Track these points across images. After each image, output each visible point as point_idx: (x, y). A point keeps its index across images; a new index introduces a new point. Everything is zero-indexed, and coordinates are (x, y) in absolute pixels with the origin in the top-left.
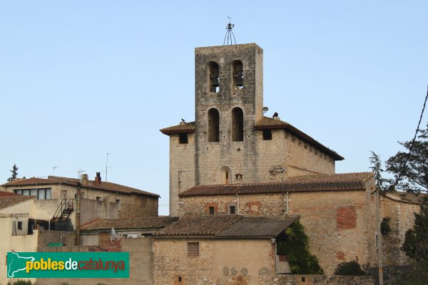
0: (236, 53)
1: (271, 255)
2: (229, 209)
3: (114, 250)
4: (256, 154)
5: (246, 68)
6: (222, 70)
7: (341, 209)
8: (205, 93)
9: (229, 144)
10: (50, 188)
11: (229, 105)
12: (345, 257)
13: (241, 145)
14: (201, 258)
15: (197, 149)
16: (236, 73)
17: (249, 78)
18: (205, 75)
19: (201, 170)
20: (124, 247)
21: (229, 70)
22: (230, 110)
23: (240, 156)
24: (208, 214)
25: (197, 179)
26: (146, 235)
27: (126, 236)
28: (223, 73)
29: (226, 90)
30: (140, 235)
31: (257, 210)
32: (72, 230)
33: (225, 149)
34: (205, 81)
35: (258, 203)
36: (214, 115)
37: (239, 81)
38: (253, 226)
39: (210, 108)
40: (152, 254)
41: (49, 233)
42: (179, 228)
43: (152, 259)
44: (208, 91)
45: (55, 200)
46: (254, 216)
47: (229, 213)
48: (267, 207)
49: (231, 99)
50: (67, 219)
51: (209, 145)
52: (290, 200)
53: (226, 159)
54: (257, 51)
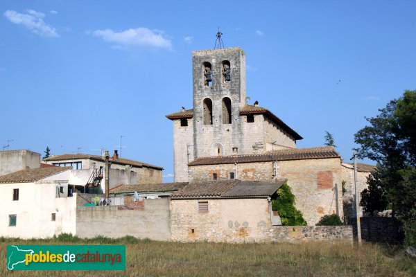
0: (224, 54)
1: (267, 210)
2: (229, 175)
3: (138, 209)
4: (241, 133)
5: (233, 66)
6: (213, 68)
7: (320, 174)
8: (201, 87)
9: (220, 126)
10: (81, 162)
11: (220, 96)
12: (324, 211)
13: (229, 127)
14: (209, 214)
15: (195, 130)
16: (225, 71)
17: (236, 74)
18: (201, 72)
19: (198, 147)
20: (147, 206)
21: (219, 68)
22: (221, 100)
23: (228, 135)
24: (212, 179)
25: (196, 154)
26: (162, 197)
27: (146, 198)
28: (215, 71)
29: (217, 83)
30: (157, 197)
31: (252, 176)
32: (102, 193)
33: (217, 130)
34: (201, 77)
35: (253, 170)
36: (208, 103)
37: (227, 77)
38: (250, 188)
39: (205, 98)
40: (169, 211)
41: (85, 195)
42: (191, 190)
43: (170, 216)
44: (203, 84)
45: (88, 170)
46: (250, 180)
47: (229, 178)
48: (260, 173)
49: (221, 91)
50: (98, 185)
51: (204, 127)
52: (278, 167)
53: (218, 138)
54: (241, 53)
